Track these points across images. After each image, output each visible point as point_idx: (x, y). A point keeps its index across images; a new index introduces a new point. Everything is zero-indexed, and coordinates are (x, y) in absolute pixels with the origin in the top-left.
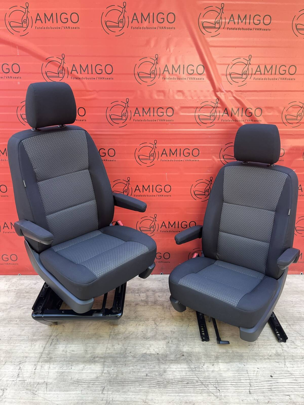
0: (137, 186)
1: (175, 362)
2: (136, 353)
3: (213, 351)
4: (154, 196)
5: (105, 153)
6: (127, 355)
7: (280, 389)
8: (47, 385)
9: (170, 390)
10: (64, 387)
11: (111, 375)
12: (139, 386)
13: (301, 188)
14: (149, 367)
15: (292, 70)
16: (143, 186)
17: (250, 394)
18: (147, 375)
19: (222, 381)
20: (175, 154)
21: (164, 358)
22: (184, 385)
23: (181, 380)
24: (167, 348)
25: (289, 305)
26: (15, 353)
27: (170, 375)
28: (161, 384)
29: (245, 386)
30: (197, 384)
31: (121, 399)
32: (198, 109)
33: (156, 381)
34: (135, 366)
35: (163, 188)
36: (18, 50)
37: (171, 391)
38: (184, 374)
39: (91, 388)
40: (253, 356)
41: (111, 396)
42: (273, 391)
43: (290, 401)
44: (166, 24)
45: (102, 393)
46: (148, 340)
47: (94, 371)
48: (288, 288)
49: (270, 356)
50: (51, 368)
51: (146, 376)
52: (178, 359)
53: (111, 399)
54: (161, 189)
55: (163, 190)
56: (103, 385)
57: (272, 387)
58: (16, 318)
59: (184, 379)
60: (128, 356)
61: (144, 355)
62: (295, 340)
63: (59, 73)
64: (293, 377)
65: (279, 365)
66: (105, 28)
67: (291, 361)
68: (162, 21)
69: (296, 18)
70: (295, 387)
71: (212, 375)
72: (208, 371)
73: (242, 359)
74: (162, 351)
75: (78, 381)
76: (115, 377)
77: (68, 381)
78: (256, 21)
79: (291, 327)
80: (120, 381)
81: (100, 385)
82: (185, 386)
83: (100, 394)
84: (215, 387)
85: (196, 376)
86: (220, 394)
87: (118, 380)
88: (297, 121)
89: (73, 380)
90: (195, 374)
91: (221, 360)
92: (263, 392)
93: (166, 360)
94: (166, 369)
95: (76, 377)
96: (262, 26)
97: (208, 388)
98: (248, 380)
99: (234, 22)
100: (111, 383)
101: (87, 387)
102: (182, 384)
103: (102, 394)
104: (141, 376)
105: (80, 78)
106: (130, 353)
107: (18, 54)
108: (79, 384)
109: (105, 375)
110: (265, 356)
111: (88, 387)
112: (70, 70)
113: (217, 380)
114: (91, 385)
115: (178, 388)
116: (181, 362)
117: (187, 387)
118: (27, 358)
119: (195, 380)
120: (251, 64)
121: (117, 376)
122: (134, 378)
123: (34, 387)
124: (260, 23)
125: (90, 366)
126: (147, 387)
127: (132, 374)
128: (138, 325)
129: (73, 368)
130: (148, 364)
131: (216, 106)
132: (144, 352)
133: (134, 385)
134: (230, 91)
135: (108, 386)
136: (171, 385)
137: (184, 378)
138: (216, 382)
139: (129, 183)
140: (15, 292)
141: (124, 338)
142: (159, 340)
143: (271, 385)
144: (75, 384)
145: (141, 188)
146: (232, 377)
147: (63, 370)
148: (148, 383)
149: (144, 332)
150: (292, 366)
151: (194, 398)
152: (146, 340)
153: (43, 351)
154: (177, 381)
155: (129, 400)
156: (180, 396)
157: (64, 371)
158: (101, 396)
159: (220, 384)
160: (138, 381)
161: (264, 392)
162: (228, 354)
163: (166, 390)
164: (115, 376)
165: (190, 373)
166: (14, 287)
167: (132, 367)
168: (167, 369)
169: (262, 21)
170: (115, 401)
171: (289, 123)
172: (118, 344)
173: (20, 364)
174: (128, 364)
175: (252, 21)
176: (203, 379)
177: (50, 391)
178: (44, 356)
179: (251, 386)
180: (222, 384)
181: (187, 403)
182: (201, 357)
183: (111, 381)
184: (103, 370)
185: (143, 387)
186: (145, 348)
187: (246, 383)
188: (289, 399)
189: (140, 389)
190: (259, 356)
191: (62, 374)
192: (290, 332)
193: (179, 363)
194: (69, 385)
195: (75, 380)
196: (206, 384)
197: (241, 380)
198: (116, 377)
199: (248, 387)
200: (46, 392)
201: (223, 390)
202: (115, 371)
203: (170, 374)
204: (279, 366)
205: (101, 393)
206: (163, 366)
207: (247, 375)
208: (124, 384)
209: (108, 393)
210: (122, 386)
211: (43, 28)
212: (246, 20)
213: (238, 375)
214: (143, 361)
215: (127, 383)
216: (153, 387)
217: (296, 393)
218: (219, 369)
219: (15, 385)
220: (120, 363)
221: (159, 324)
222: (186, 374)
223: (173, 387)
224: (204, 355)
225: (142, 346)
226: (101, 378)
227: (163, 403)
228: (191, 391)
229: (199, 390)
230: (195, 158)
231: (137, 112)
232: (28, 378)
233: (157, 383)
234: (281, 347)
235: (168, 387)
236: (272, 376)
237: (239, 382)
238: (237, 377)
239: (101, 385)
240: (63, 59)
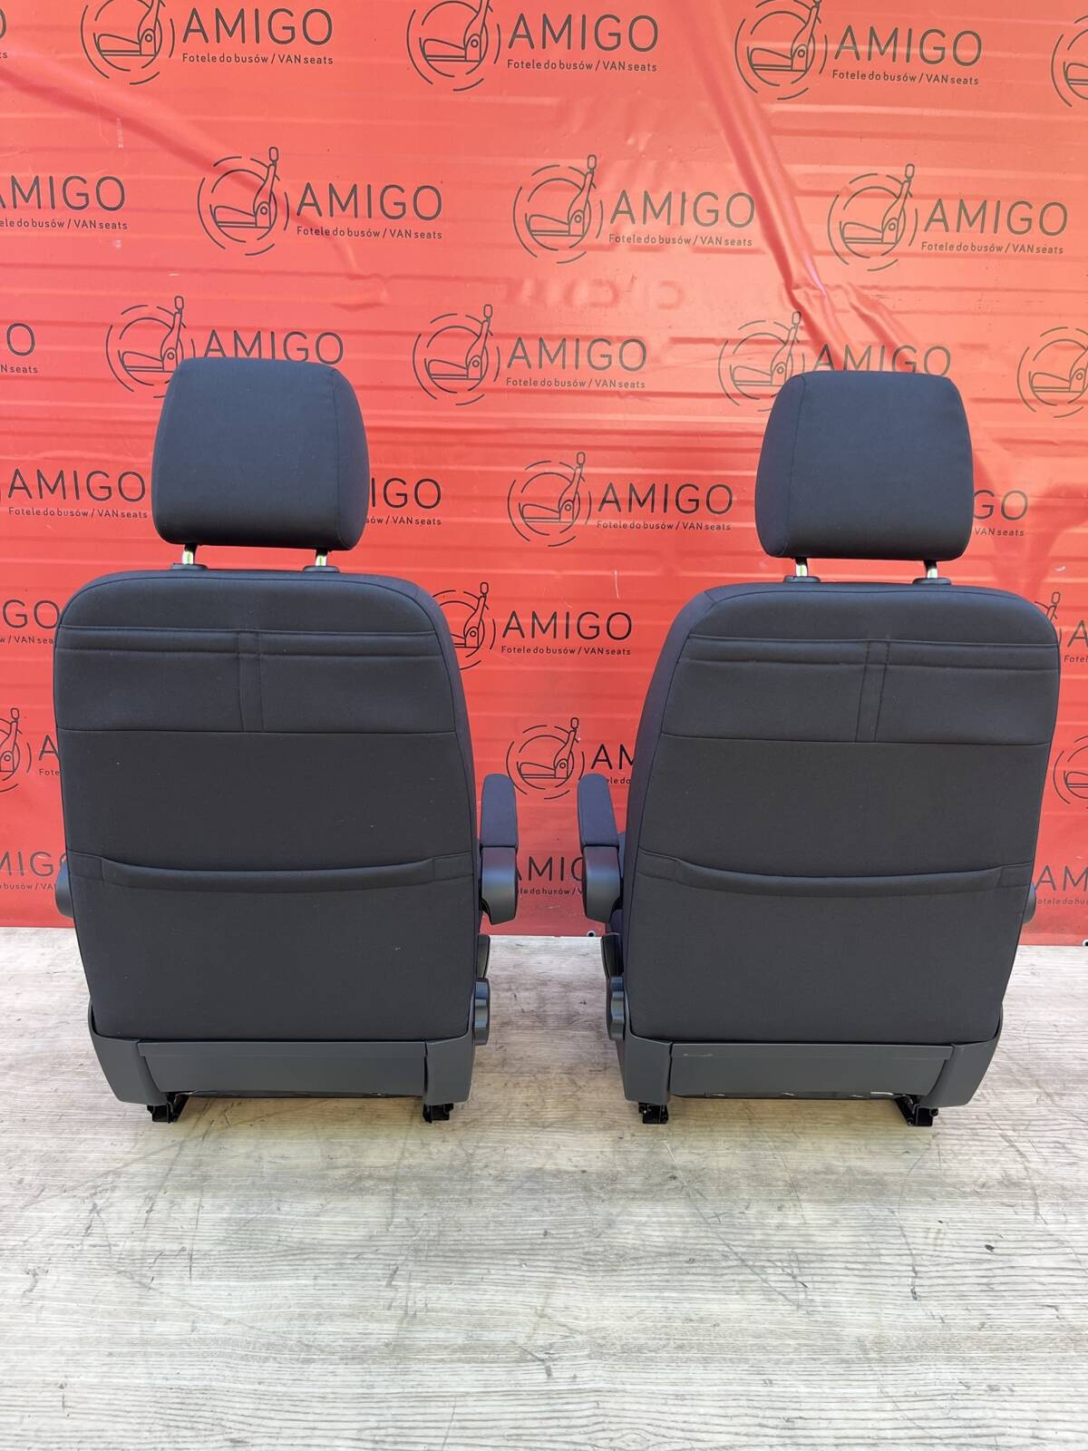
0: (514, 614)
1: (645, 1196)
2: (506, 1167)
3: (779, 1166)
4: (572, 652)
5: (405, 495)
6: (475, 1173)
7: (1021, 1287)
8: (191, 1259)
9: (628, 1279)
10: (251, 1267)
11: (418, 1231)
12: (520, 1265)
13: (1085, 633)
14: (552, 1209)
15: (1054, 218)
16: (534, 616)
17: (915, 1299)
18: (546, 1234)
19: (814, 1258)
20: (648, 504)
21: (607, 1184)
22: (678, 1265)
23: (666, 1251)
24: (617, 1157)
25: (1046, 1037)
26: (76, 1161)
27: (630, 1236)
28: (597, 1261)
29: (897, 1274)
30: (724, 1264)
31: (459, 1305)
32: (729, 349)
33: (580, 1251)
34: (504, 1207)
35: (602, 622)
36: (120, 132)
37: (633, 1284)
38: (677, 1232)
39: (350, 1271)
40: (920, 1184)
41: (419, 1296)
42: (998, 1294)
43: (1057, 1323)
44: (625, 53)
45: (389, 1285)
46: (548, 1129)
47: (360, 1218)
48: (1042, 985)
49: (983, 1186)
50: (207, 1207)
51: (542, 1236)
52: (655, 1188)
53: (420, 1305)
54: (598, 628)
55: (603, 630)
56: (393, 1262)
57: (994, 1280)
58: (78, 1056)
59: (679, 1249)
60: (477, 1175)
61: (535, 1175)
62: (1069, 1141)
63: (256, 214)
64: (1068, 1250)
65: (1016, 1213)
66: (421, 62)
67: (1058, 1204)
68: (612, 41)
69: (1065, 43)
70: (1075, 1280)
71: (776, 1238)
72: (763, 1226)
73: (881, 1193)
74: (600, 1164)
75: (302, 1249)
76: (435, 1236)
77: (266, 1248)
78: (930, 53)
79: (1053, 1101)
80: (453, 1251)
81: (381, 1262)
82: (681, 1268)
83: (381, 1289)
84: (788, 1274)
85: (722, 1240)
86: (810, 1297)
87: (447, 1248)
88: (1072, 396)
89: (285, 1243)
90: (716, 1233)
91: (808, 1194)
92: (962, 1296)
93: (613, 1191)
94: (614, 1218)
95: (293, 1235)
96: (948, 67)
97: (764, 1277)
98: (904, 1257)
99: (857, 53)
100: (420, 1257)
101: (334, 1267)
102: (671, 1261)
103: (388, 1289)
104: (527, 1237)
105: (327, 233)
106: (487, 1166)
107: (121, 146)
108: (305, 1256)
109: (399, 1230)
110: (964, 1184)
111: (338, 1267)
112: (295, 205)
113: (797, 1255)
114: (349, 1261)
115: (659, 1275)
116: (667, 1197)
117: (688, 1274)
118: (119, 1177)
119: (718, 1251)
120: (911, 196)
121: (441, 1233)
122: (502, 1242)
123: (145, 1265)
124: (943, 57)
125: (344, 1205)
126: (548, 1270)
127: (492, 1230)
128: (510, 1085)
129: (285, 1208)
130: (549, 1201)
131: (791, 338)
132: (534, 1166)
133: (501, 1262)
134: (839, 287)
135: (411, 1264)
136: (633, 1265)
137: (678, 1245)
138: (793, 1261)
139: (484, 605)
140: (73, 978)
141: (464, 1122)
142: (589, 1131)
143: (990, 1273)
144: (291, 1258)
145: (526, 621)
146: (849, 1246)
147: (247, 1213)
148: (551, 1258)
149: (533, 1107)
150: (1062, 1218)
151: (715, 1308)
152: (539, 1129)
153: (177, 1156)
154: (653, 1254)
155: (486, 1308)
156: (663, 1298)
157: (252, 1216)
158: (384, 1294)
159: (806, 1265)
160: (517, 1252)
161: (966, 1294)
162: (834, 1177)
163: (615, 1278)
164: (432, 1234)
165: (701, 1231)
166: (69, 963)
167: (493, 1210)
168: (618, 1216)
169: (949, 52)
170: (433, 1310)
171: (1042, 401)
172: (441, 1140)
173: (95, 1194)
174: (480, 1200)
175: (915, 51)
176: (744, 1250)
177: (202, 1277)
178: (178, 1170)
179: (919, 1275)
180: (812, 1265)
181: (691, 1320)
182: (739, 1183)
183: (421, 1251)
184: (390, 1216)
185: (534, 1269)
186: (538, 1153)
187: (902, 1265)
188: (1055, 1317)
189: (523, 1276)
190: (943, 1184)
191: (244, 1226)
192: (1050, 1117)
193: (659, 1201)
194: (269, 1259)
195: (291, 1244)
196: (757, 1264)
197: (880, 1255)
198: (436, 1239)
199: (909, 1277)
200: (186, 1282)
201: (817, 1285)
202: (434, 1219)
203: (628, 1233)
204: (1016, 1217)
205: (387, 1286)
206: (601, 1209)
207: (903, 1241)
208: (468, 1260)
209: (410, 1287)
210: (460, 1265)
211: (210, 59)
212: (895, 45)
213: (869, 1239)
214: (532, 1191)
215: (476, 1255)
216: (570, 1269)
217: (1079, 1300)
218: (803, 1221)
219: (76, 1257)
220: (451, 1197)
221: (587, 1082)
222: (688, 1232)
223: (641, 1272)
224: (748, 1178)
225: (527, 1148)
226: (383, 1239)
227: (607, 1319)
228: (704, 1284)
229: (734, 1281)
230: (716, 519)
231: (519, 352)
232: (124, 1239)
233: (584, 1259)
234: (1019, 1159)
235: (622, 1270)
236: (993, 1245)
237: (876, 1263)
238: (867, 1246)
239: (386, 1260)
240: (274, 163)
